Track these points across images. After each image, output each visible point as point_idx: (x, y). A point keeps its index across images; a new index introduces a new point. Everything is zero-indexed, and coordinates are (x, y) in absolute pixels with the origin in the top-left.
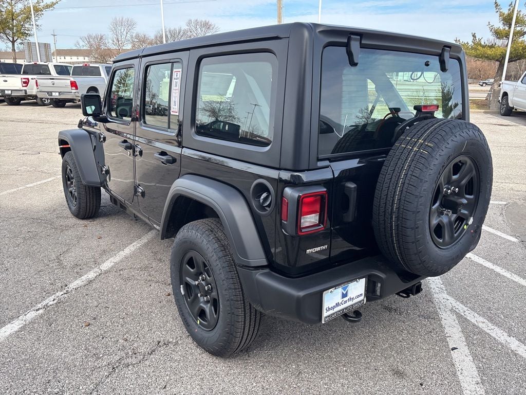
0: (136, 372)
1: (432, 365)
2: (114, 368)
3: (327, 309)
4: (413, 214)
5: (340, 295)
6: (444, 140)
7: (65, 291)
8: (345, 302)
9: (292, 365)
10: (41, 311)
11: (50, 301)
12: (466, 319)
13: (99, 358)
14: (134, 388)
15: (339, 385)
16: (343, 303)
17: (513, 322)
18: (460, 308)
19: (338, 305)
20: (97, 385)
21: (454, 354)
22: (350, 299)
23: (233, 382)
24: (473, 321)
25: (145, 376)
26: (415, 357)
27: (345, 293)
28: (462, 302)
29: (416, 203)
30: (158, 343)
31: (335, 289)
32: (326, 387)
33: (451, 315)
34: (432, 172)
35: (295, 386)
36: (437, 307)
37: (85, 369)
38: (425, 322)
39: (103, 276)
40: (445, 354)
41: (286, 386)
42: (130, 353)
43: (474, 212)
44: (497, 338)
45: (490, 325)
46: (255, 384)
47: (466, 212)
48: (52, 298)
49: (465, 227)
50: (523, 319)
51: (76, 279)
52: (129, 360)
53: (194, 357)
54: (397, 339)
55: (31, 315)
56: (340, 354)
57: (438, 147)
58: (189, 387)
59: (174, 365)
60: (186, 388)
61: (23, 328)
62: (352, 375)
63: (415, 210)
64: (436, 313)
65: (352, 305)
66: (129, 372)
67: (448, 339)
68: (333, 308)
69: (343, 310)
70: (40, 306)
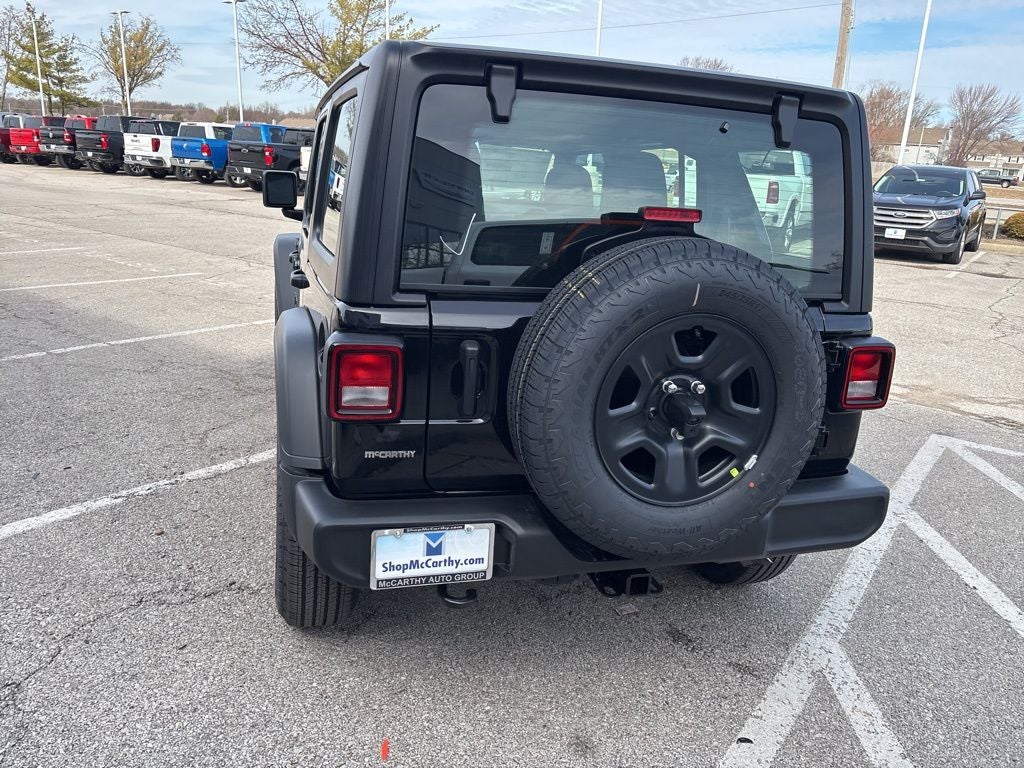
0: (164, 616)
1: (666, 753)
2: (141, 601)
3: (387, 566)
4: (539, 412)
5: (422, 548)
6: (630, 276)
7: (173, 481)
8: (436, 564)
9: (401, 676)
10: (120, 500)
11: (142, 490)
12: (833, 697)
13: (133, 582)
14: (141, 637)
15: (452, 729)
16: (430, 563)
17: (944, 734)
18: (840, 674)
19: (414, 564)
20: (100, 617)
21: (735, 751)
22: (449, 562)
23: (287, 671)
24: (846, 705)
25: (171, 624)
26: (645, 729)
27: (434, 545)
28: (858, 667)
29: (545, 392)
30: (231, 585)
31: (405, 531)
32: (425, 724)
33: (805, 682)
34: (583, 335)
35: (375, 707)
36: (789, 659)
37: (103, 592)
38: (733, 677)
39: (242, 471)
40: (715, 743)
41: (361, 704)
42: (180, 588)
43: (762, 445)
44: (869, 751)
45: (880, 722)
46: (315, 684)
47: (739, 441)
48: (148, 486)
49: (735, 473)
50: (976, 735)
51: (203, 466)
52: (171, 598)
53: (263, 619)
54: (640, 690)
55: (104, 502)
56: (504, 683)
57: (611, 289)
58: (216, 657)
59: (223, 620)
60: (209, 659)
61: (77, 518)
62: (490, 721)
63: (543, 404)
64: (775, 669)
65: (453, 575)
66: (153, 614)
67: (750, 720)
68: (404, 568)
69: (428, 577)
70: (124, 493)
